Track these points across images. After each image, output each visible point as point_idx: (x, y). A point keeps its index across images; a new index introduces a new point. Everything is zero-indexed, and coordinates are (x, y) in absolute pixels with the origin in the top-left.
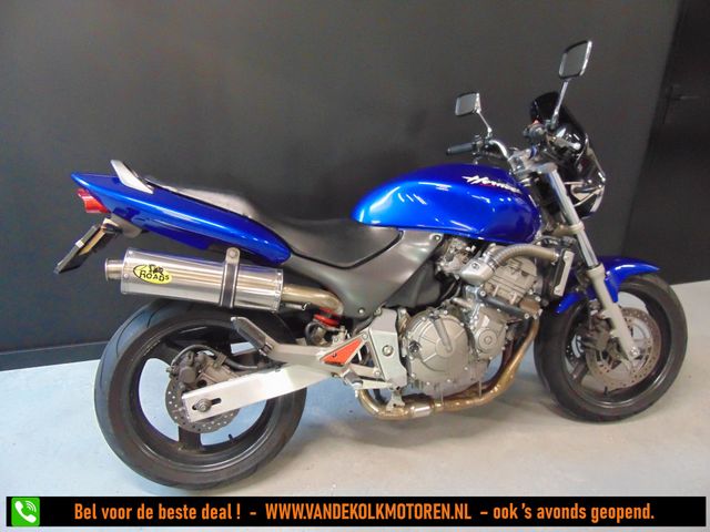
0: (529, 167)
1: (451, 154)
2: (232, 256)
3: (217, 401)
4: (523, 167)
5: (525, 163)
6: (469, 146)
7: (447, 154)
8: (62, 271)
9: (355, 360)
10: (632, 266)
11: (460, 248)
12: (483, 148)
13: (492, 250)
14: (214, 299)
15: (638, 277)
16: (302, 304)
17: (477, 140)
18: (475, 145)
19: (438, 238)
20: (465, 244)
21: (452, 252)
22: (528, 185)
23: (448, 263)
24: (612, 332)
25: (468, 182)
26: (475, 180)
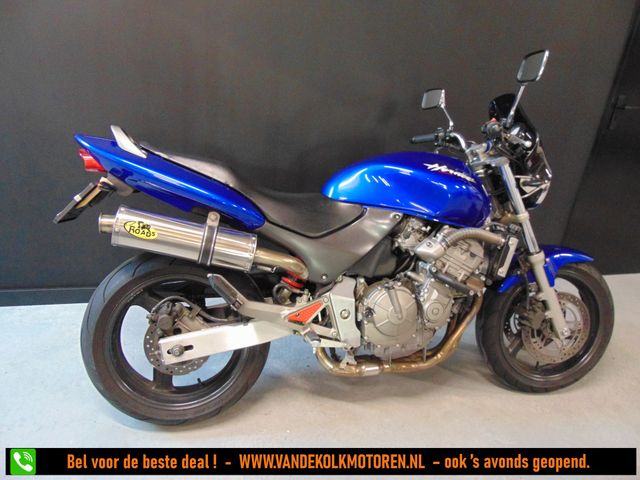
0: (484, 159)
1: (415, 143)
2: (213, 219)
3: (189, 347)
4: (479, 159)
5: (481, 156)
6: (431, 136)
8: (60, 221)
9: (315, 321)
10: (570, 255)
11: (416, 227)
12: (444, 140)
13: (446, 231)
14: (194, 256)
15: (574, 265)
16: (271, 266)
17: (439, 132)
18: (437, 136)
19: (397, 217)
20: (421, 224)
21: (409, 230)
22: (482, 175)
23: (405, 240)
24: (547, 313)
25: (428, 168)
26: (435, 168)
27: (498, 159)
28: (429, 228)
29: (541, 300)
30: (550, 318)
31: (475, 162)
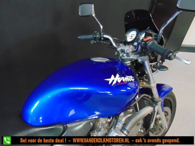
4: (128, 56)
5: (130, 54)
6: (91, 36)
7: (78, 39)
12: (100, 39)
13: (124, 119)
17: (95, 34)
18: (96, 38)
19: (91, 123)
20: (107, 119)
21: (100, 127)
22: (130, 64)
23: (98, 133)
24: (160, 122)
25: (110, 84)
26: (113, 81)
27: (143, 57)
28: (111, 118)
29: (159, 118)
30: (161, 124)
31: (126, 57)
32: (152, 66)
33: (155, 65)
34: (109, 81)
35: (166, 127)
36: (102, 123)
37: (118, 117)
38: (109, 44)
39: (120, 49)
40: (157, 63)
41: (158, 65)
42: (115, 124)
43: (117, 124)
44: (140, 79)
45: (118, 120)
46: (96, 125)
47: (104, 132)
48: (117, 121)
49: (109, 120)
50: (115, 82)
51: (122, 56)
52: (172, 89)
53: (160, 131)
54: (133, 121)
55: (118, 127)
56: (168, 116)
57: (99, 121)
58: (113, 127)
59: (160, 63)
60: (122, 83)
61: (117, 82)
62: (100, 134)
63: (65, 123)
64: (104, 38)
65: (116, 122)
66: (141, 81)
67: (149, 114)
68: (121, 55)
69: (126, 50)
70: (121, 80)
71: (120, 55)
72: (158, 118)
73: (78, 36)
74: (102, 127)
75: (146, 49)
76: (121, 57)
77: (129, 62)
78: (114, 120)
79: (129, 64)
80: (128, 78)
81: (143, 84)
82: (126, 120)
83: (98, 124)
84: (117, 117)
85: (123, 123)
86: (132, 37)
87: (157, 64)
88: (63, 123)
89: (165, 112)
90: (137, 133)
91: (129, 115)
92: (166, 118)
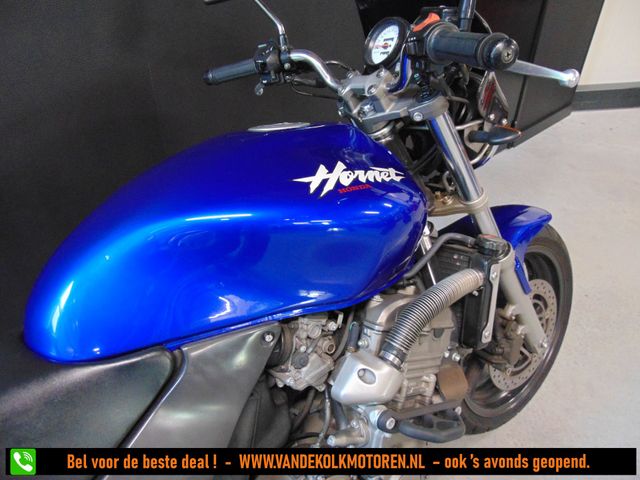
0: (392, 108)
1: (216, 83)
4: (377, 108)
5: (383, 101)
6: (248, 66)
7: (209, 83)
12: (280, 69)
13: (383, 317)
17: (262, 54)
18: (264, 65)
19: (269, 338)
20: (324, 321)
21: (303, 349)
22: (388, 139)
23: (300, 373)
24: (520, 330)
25: (312, 191)
26: (324, 182)
27: (426, 103)
28: (341, 317)
29: (514, 318)
30: (525, 335)
31: (371, 116)
32: (466, 133)
33: (476, 129)
34: (309, 183)
35: (542, 346)
36: (308, 337)
37: (365, 313)
38: (314, 82)
39: (348, 89)
40: (483, 124)
41: (487, 128)
42: (355, 335)
43: (363, 336)
44: (434, 190)
45: (365, 323)
46: (288, 345)
47: (319, 366)
48: (361, 326)
49: (333, 326)
50: (329, 187)
51: (359, 113)
52: (549, 218)
53: (526, 363)
54: (415, 316)
55: (368, 347)
56: (549, 309)
57: (296, 329)
58: (351, 348)
59: (493, 123)
60: (356, 188)
61: (338, 184)
62: (307, 373)
63: (175, 344)
64: (291, 62)
65: (357, 329)
66: (437, 197)
67: (470, 295)
68: (355, 111)
69: (366, 89)
70: (352, 177)
71: (351, 111)
72: (512, 315)
73: (207, 72)
74: (310, 350)
75: (425, 57)
76: (356, 116)
77: (386, 130)
78: (352, 324)
79: (385, 136)
80: (380, 172)
81: (444, 203)
82: (391, 318)
83: (295, 340)
84: (362, 315)
85: (381, 329)
86: (385, 47)
87: (481, 127)
88: (170, 345)
89: (537, 297)
90: (439, 362)
91: (401, 303)
92: (540, 319)
